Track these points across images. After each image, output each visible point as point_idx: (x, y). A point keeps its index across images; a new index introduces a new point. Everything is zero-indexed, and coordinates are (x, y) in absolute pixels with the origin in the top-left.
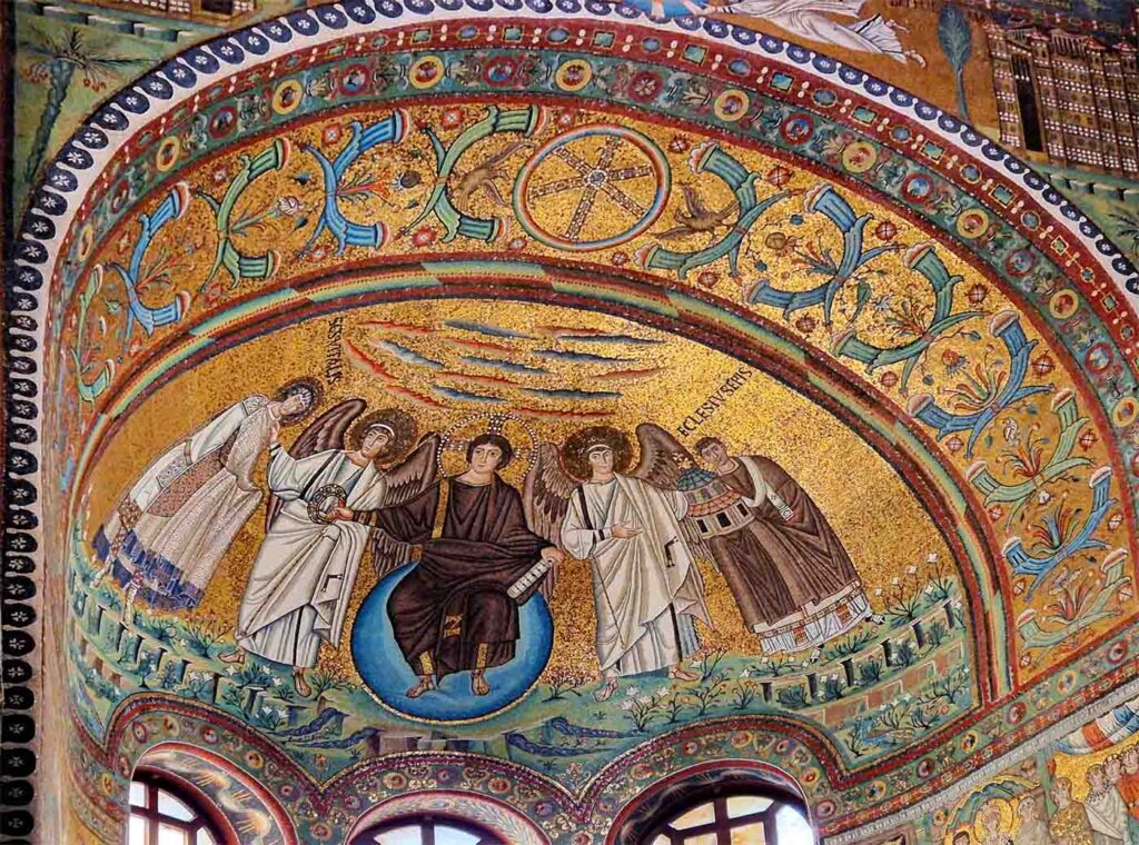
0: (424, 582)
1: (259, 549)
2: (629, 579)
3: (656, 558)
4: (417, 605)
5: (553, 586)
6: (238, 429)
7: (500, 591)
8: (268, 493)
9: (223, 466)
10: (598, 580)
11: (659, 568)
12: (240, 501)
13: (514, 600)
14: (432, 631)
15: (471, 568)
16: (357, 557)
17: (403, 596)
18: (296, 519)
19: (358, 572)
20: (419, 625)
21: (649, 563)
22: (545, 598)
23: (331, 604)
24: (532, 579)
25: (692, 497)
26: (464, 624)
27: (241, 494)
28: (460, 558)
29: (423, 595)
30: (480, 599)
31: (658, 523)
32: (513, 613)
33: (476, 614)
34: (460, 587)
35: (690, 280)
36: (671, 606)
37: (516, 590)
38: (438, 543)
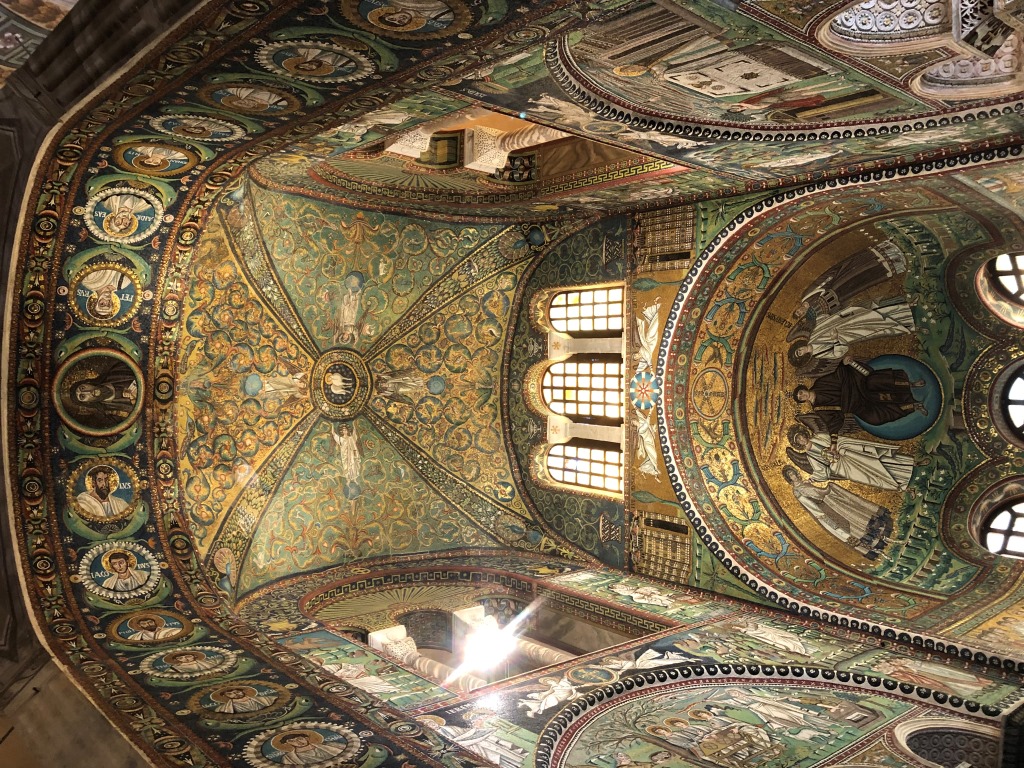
0: (863, 411)
1: (855, 482)
3: (850, 319)
4: (875, 413)
7: (866, 379)
10: (860, 340)
12: (836, 493)
13: (870, 373)
14: (889, 406)
15: (855, 392)
16: (854, 440)
17: (870, 419)
19: (860, 439)
20: (886, 412)
21: (852, 321)
23: (878, 450)
26: (884, 392)
27: (831, 492)
28: (850, 397)
29: (870, 411)
30: (871, 387)
31: (833, 322)
32: (878, 373)
33: (879, 388)
34: (865, 396)
35: (735, 348)
36: (875, 310)
37: (865, 372)
38: (843, 407)
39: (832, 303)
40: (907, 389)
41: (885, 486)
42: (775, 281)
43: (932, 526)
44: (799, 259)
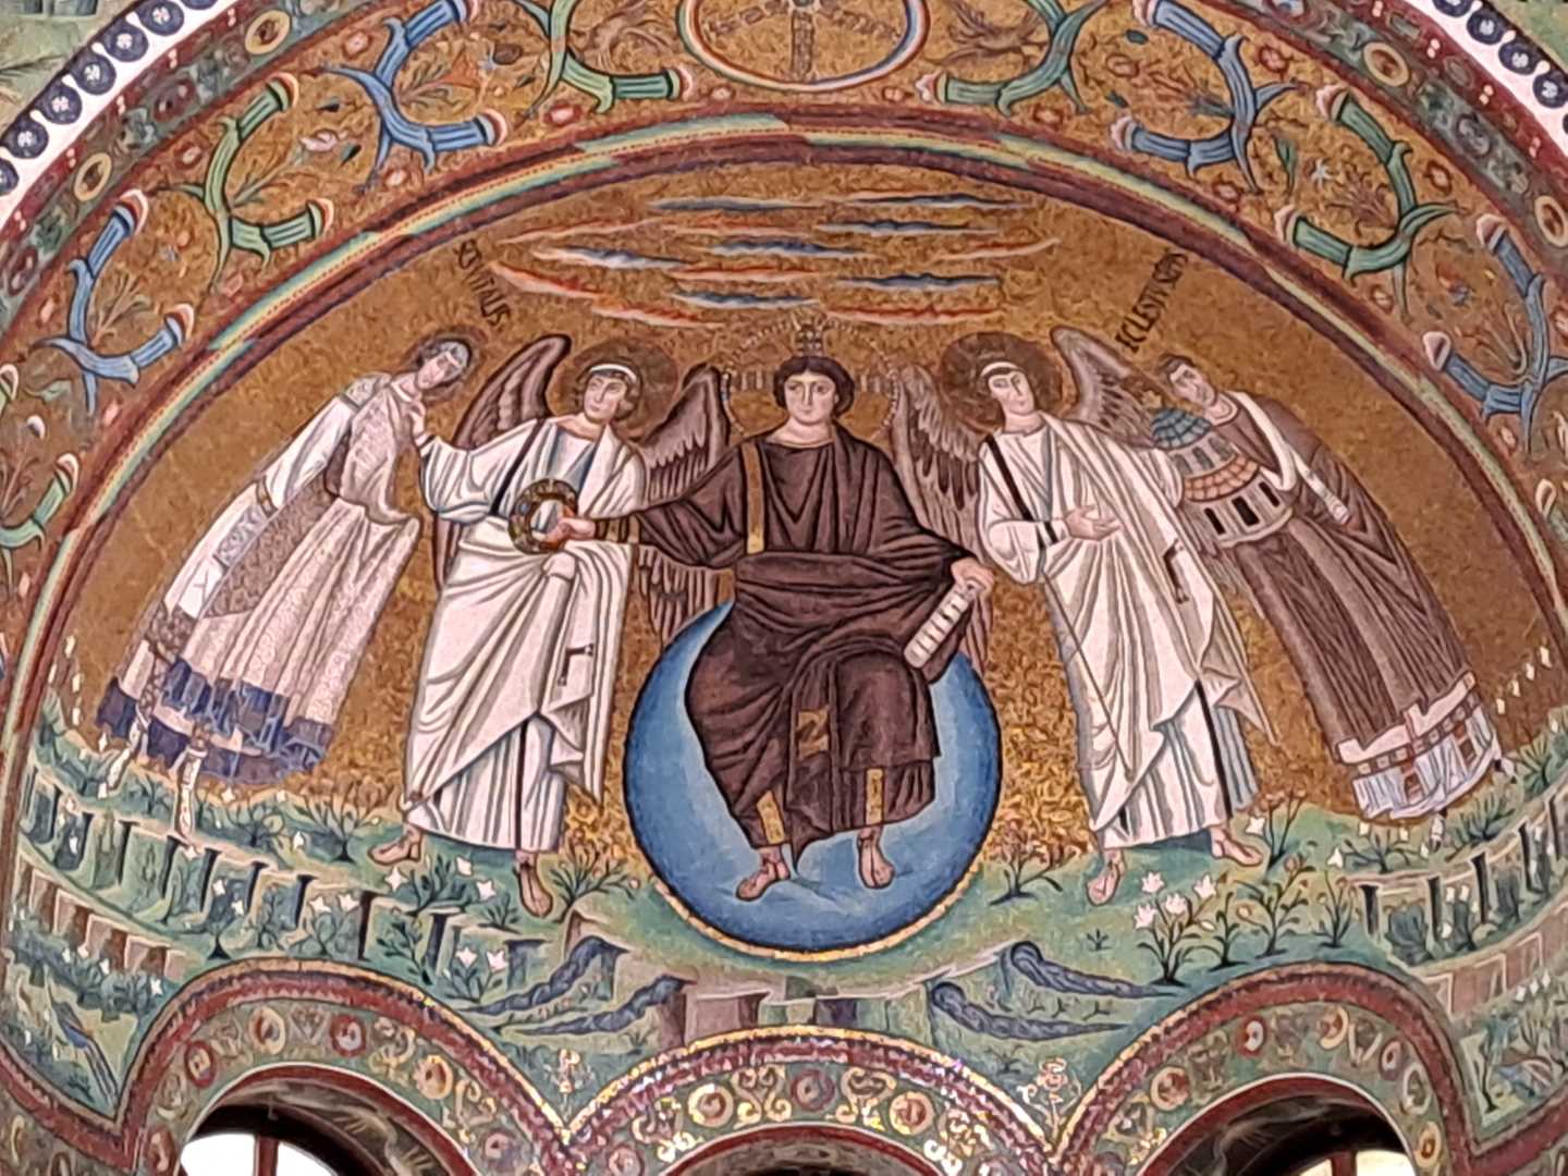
0: (750, 644)
1: (430, 622)
2: (1116, 627)
3: (1155, 586)
4: (739, 692)
5: (985, 641)
6: (349, 432)
7: (890, 650)
8: (429, 518)
9: (334, 497)
10: (1063, 627)
11: (1161, 601)
12: (378, 547)
13: (919, 670)
14: (775, 746)
15: (831, 609)
16: (615, 609)
17: (713, 673)
18: (491, 552)
19: (622, 636)
20: (749, 736)
21: (1146, 595)
22: (976, 665)
23: (579, 708)
24: (945, 626)
25: (1181, 462)
26: (833, 726)
27: (378, 532)
28: (806, 589)
29: (751, 670)
30: (855, 676)
31: (1142, 514)
32: (920, 699)
33: (853, 704)
34: (815, 648)
35: (1021, 118)
36: (1199, 688)
37: (919, 650)
38: (761, 562)
39: (1226, 513)
40: (851, 820)
41: (421, 745)
42: (1330, 293)
43: (267, 931)
44: (1429, 396)
